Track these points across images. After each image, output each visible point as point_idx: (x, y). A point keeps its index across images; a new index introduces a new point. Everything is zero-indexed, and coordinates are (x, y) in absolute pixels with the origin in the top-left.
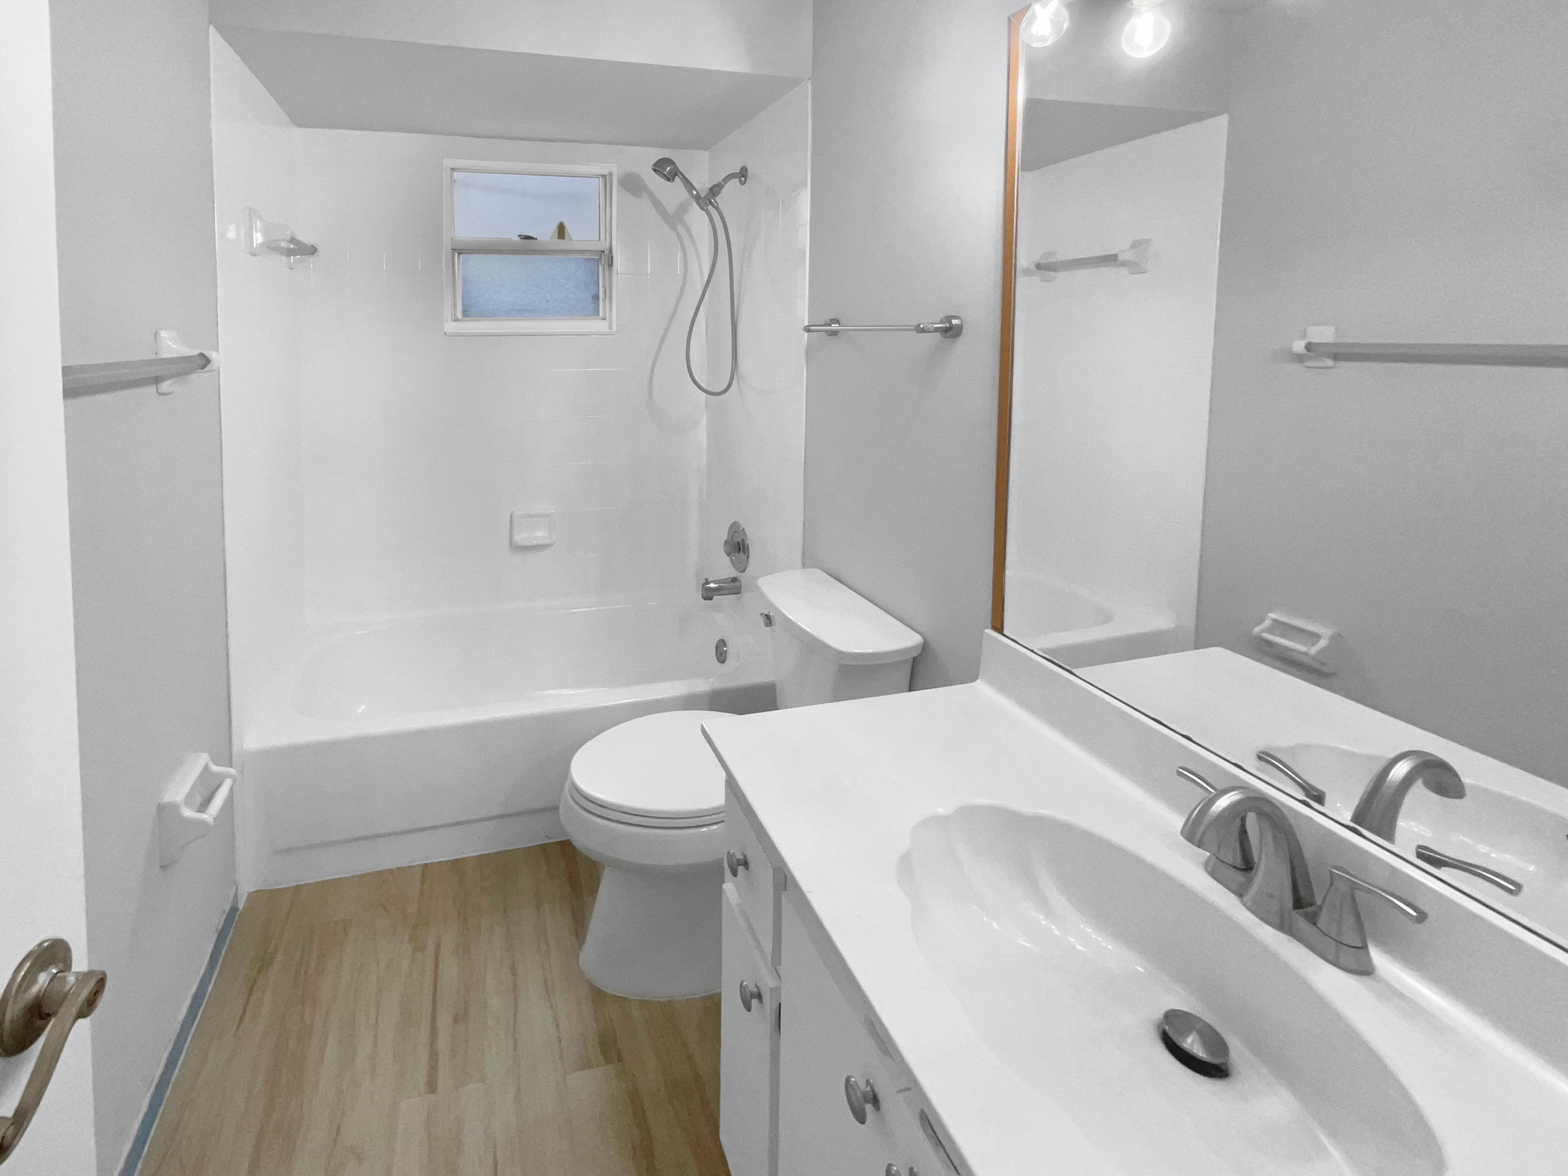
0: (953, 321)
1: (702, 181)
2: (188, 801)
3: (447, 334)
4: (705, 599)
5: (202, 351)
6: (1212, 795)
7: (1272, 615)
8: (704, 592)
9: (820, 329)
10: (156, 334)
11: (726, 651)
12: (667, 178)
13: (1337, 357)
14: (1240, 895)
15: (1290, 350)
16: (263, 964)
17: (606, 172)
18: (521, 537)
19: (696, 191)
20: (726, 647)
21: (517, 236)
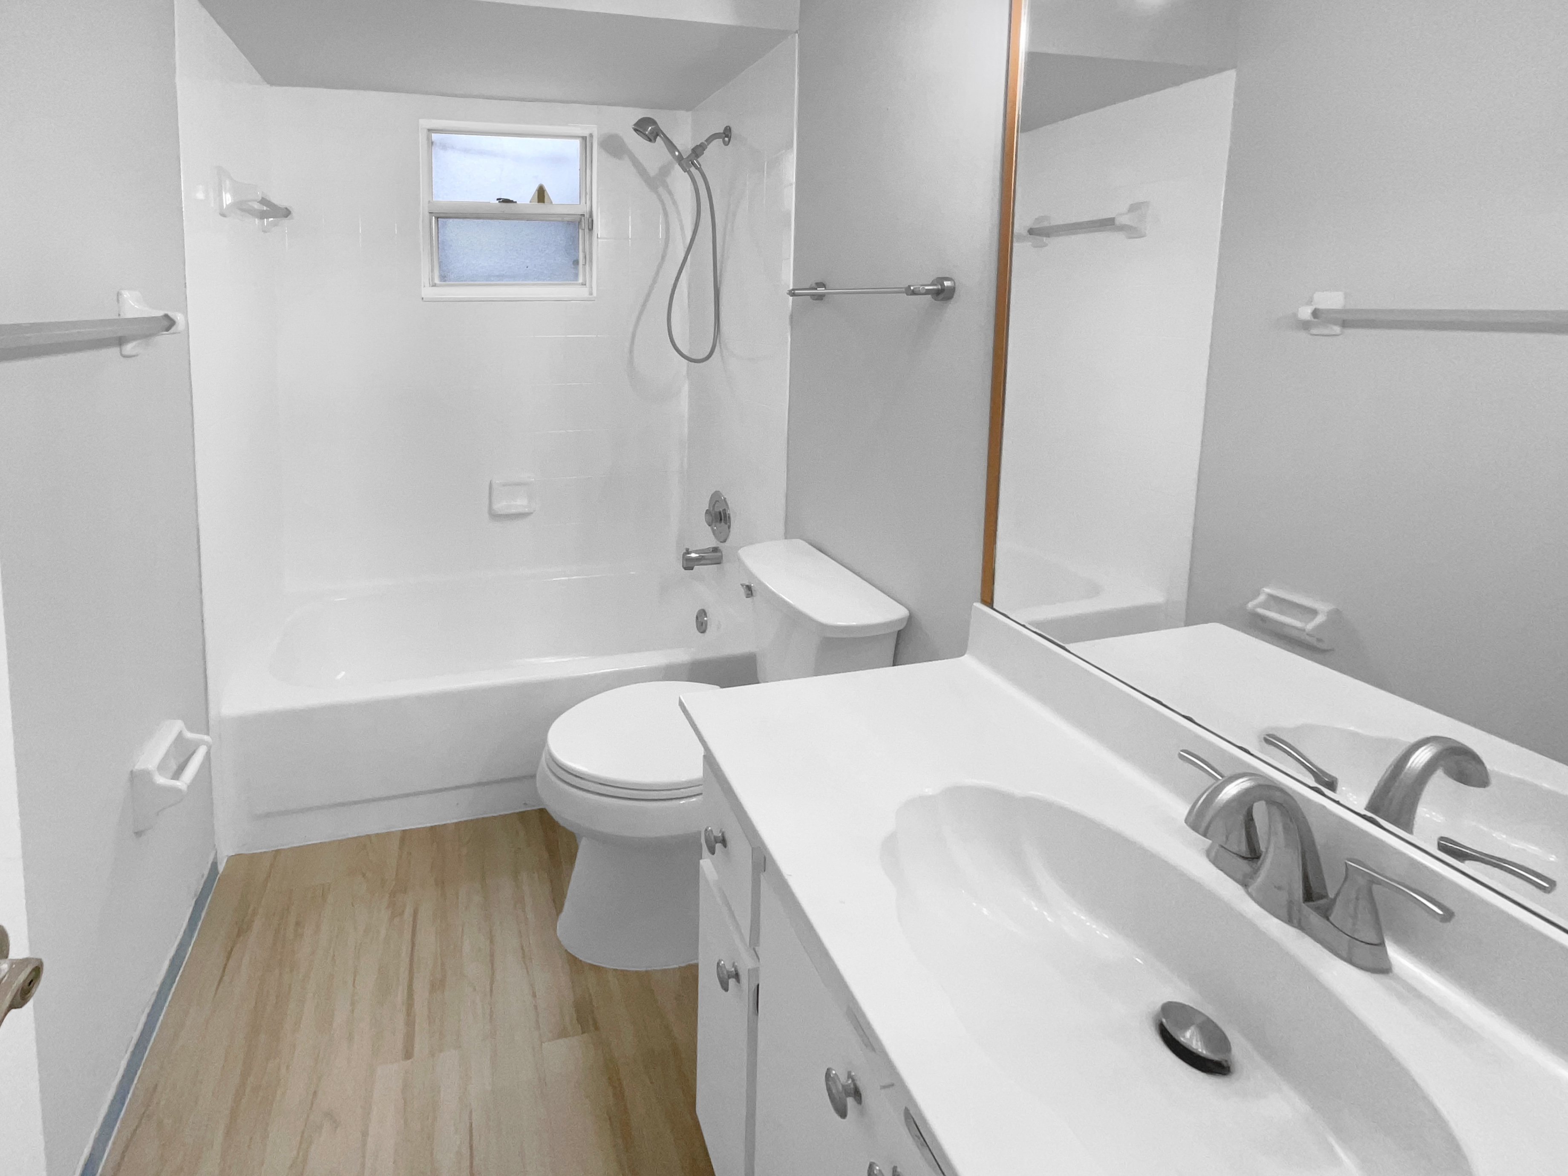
0: (945, 282)
1: (685, 142)
2: (161, 767)
3: (424, 299)
4: (685, 569)
5: (166, 312)
6: (1220, 782)
7: (1267, 590)
8: (685, 562)
9: (803, 293)
10: (118, 294)
11: (706, 621)
12: (649, 138)
13: (1345, 324)
14: (1245, 885)
15: (1295, 315)
16: (241, 929)
17: (586, 133)
18: (500, 506)
19: (678, 151)
20: (706, 617)
21: (496, 200)
